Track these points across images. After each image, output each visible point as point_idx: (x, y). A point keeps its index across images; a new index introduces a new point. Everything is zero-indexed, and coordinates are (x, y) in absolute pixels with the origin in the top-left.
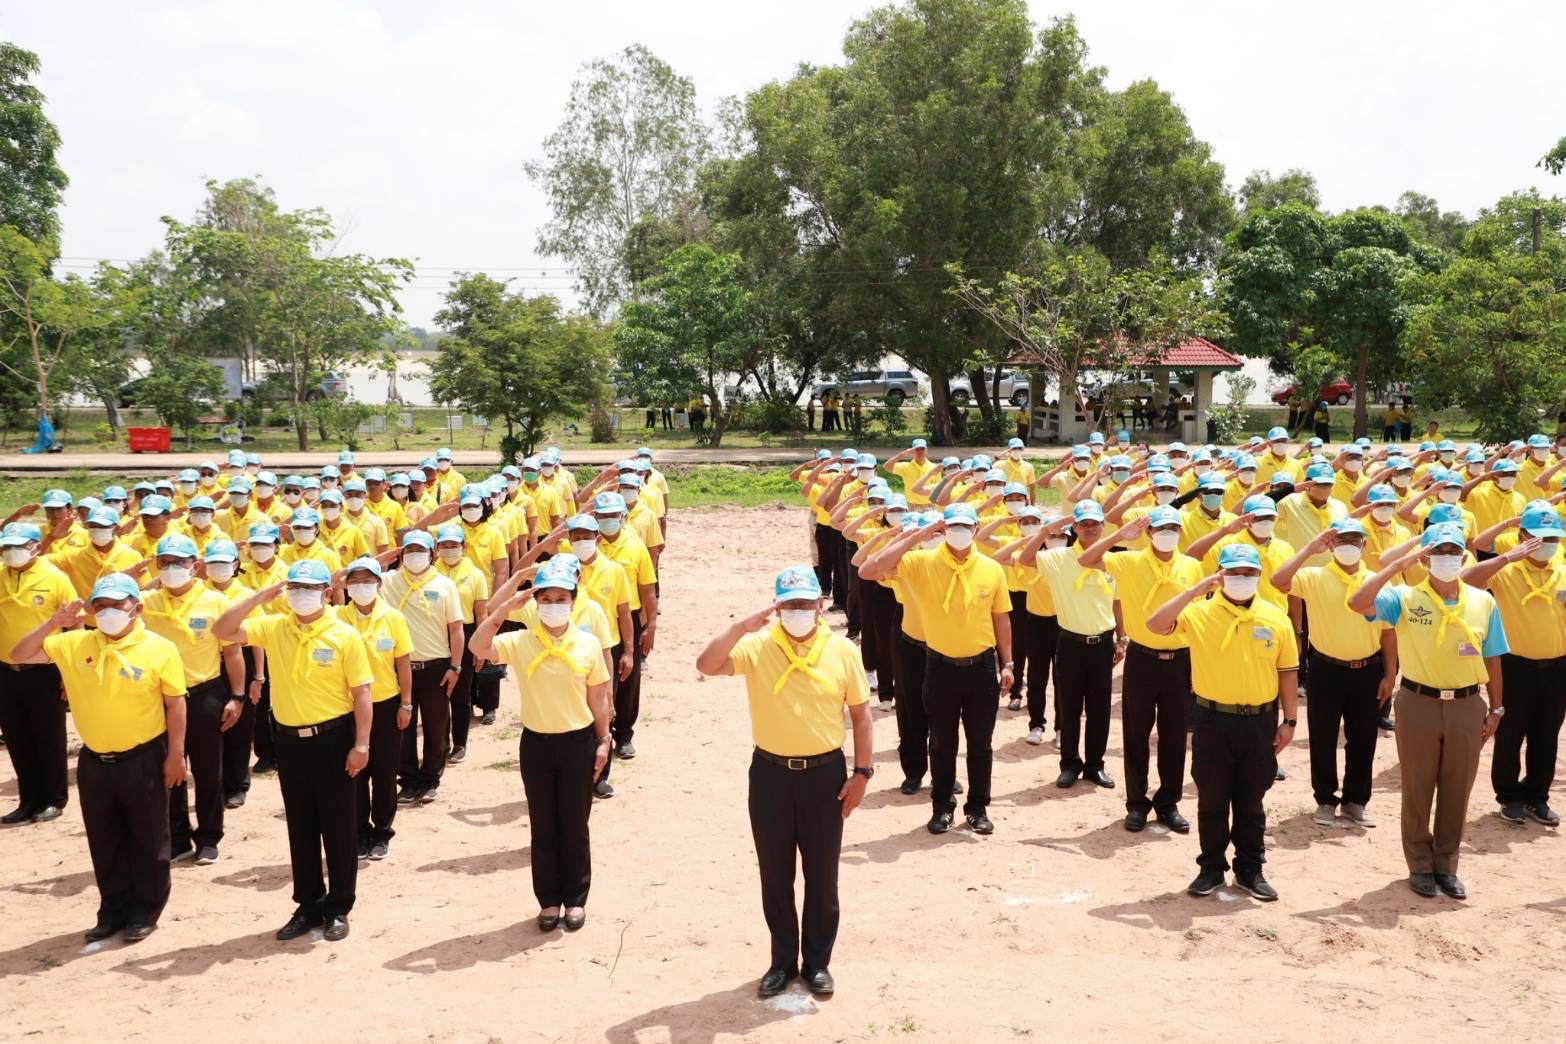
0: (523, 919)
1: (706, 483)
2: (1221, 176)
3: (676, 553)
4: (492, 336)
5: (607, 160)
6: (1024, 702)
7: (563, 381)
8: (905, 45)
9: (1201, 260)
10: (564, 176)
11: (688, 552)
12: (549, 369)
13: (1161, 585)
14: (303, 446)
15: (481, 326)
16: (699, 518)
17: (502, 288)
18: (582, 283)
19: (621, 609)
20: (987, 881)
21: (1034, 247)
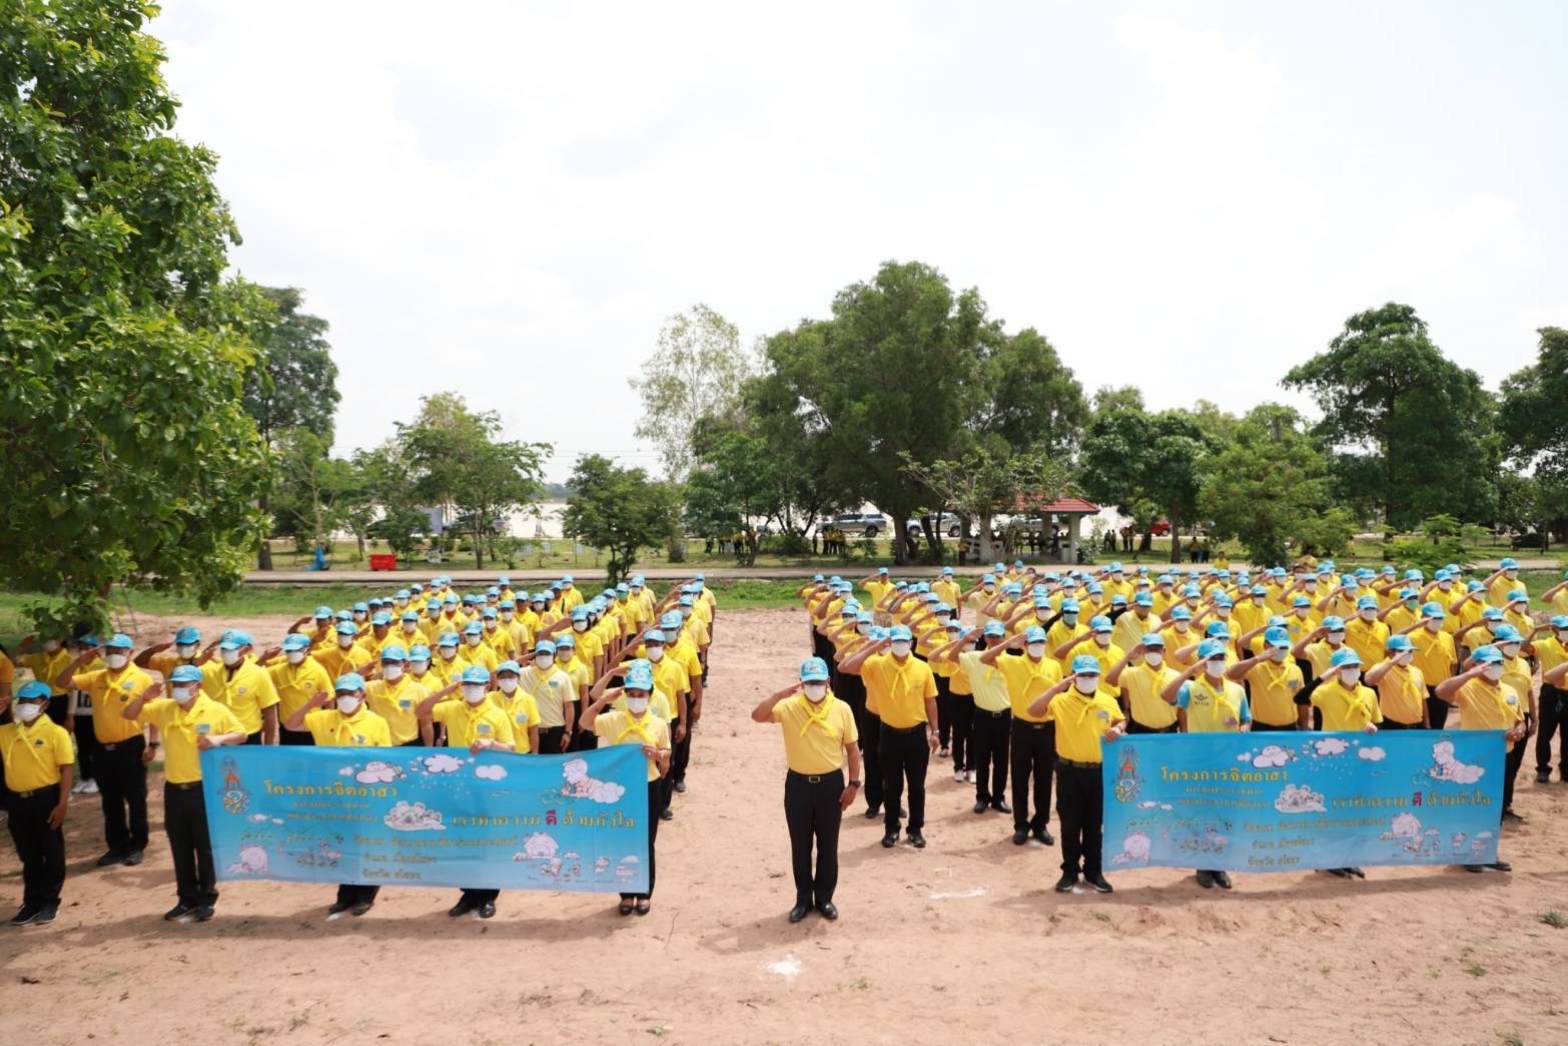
0: (609, 906)
1: (743, 592)
2: (1080, 390)
3: (722, 642)
4: (603, 494)
5: (682, 376)
6: (950, 751)
7: (649, 524)
8: (871, 307)
9: (1070, 442)
10: (654, 387)
11: (730, 641)
12: (640, 516)
13: (1034, 679)
14: (480, 566)
15: (596, 488)
16: (738, 617)
17: (610, 463)
18: (664, 457)
19: (678, 694)
20: (920, 881)
21: (961, 434)
